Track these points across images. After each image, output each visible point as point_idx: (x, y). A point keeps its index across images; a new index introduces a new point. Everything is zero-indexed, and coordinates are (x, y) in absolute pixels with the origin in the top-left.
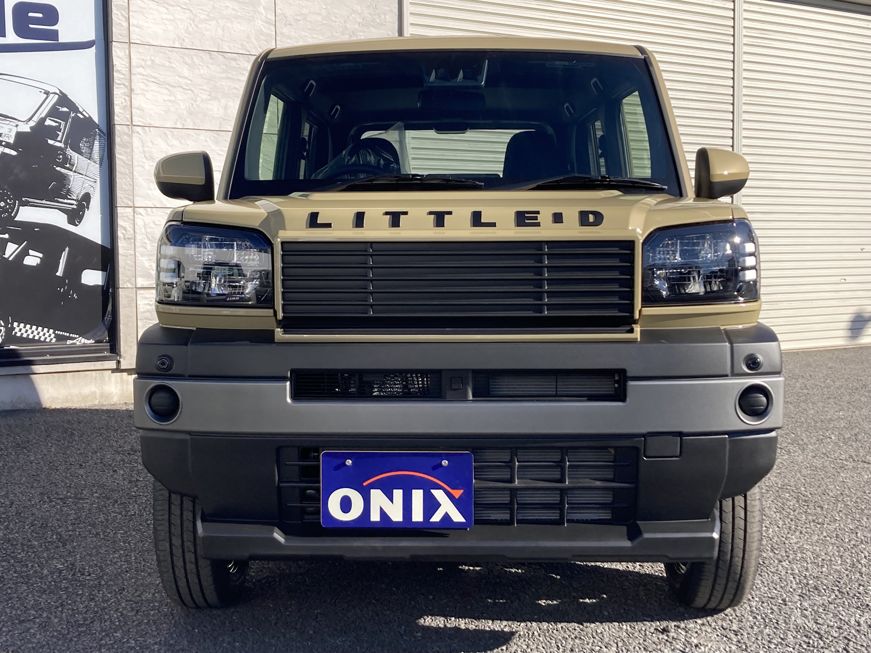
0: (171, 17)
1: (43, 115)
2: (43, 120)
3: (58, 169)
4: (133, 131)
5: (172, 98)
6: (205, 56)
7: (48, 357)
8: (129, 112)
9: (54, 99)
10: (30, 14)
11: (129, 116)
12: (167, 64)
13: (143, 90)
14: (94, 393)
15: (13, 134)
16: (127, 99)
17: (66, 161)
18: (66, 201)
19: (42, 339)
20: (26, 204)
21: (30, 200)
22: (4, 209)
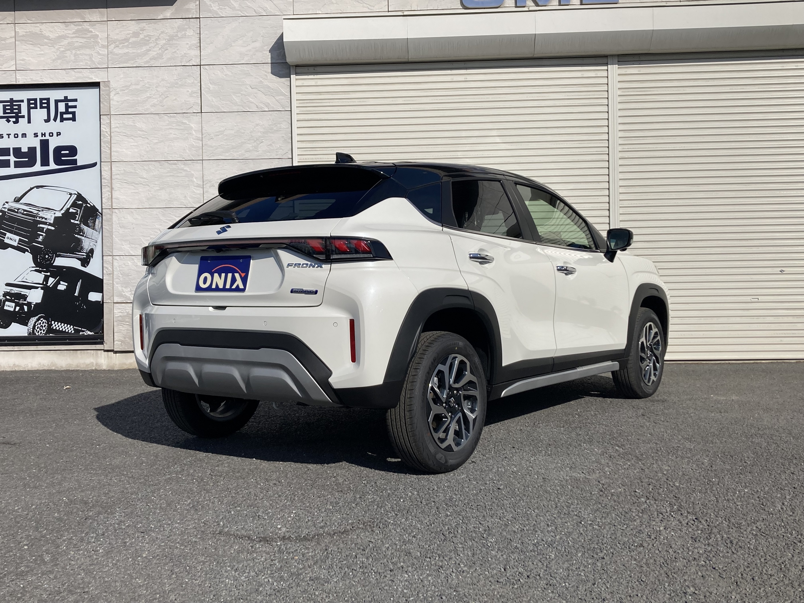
0: (136, 144)
1: (68, 207)
2: (68, 209)
3: (76, 236)
4: (112, 212)
5: (137, 191)
6: (157, 164)
7: (68, 341)
8: (110, 201)
9: (74, 197)
10: (62, 152)
11: (110, 204)
12: (133, 171)
13: (119, 188)
14: (93, 363)
15: (53, 218)
16: (110, 193)
17: (81, 232)
18: (80, 253)
19: (67, 331)
20: (59, 256)
21: (61, 254)
22: (48, 260)
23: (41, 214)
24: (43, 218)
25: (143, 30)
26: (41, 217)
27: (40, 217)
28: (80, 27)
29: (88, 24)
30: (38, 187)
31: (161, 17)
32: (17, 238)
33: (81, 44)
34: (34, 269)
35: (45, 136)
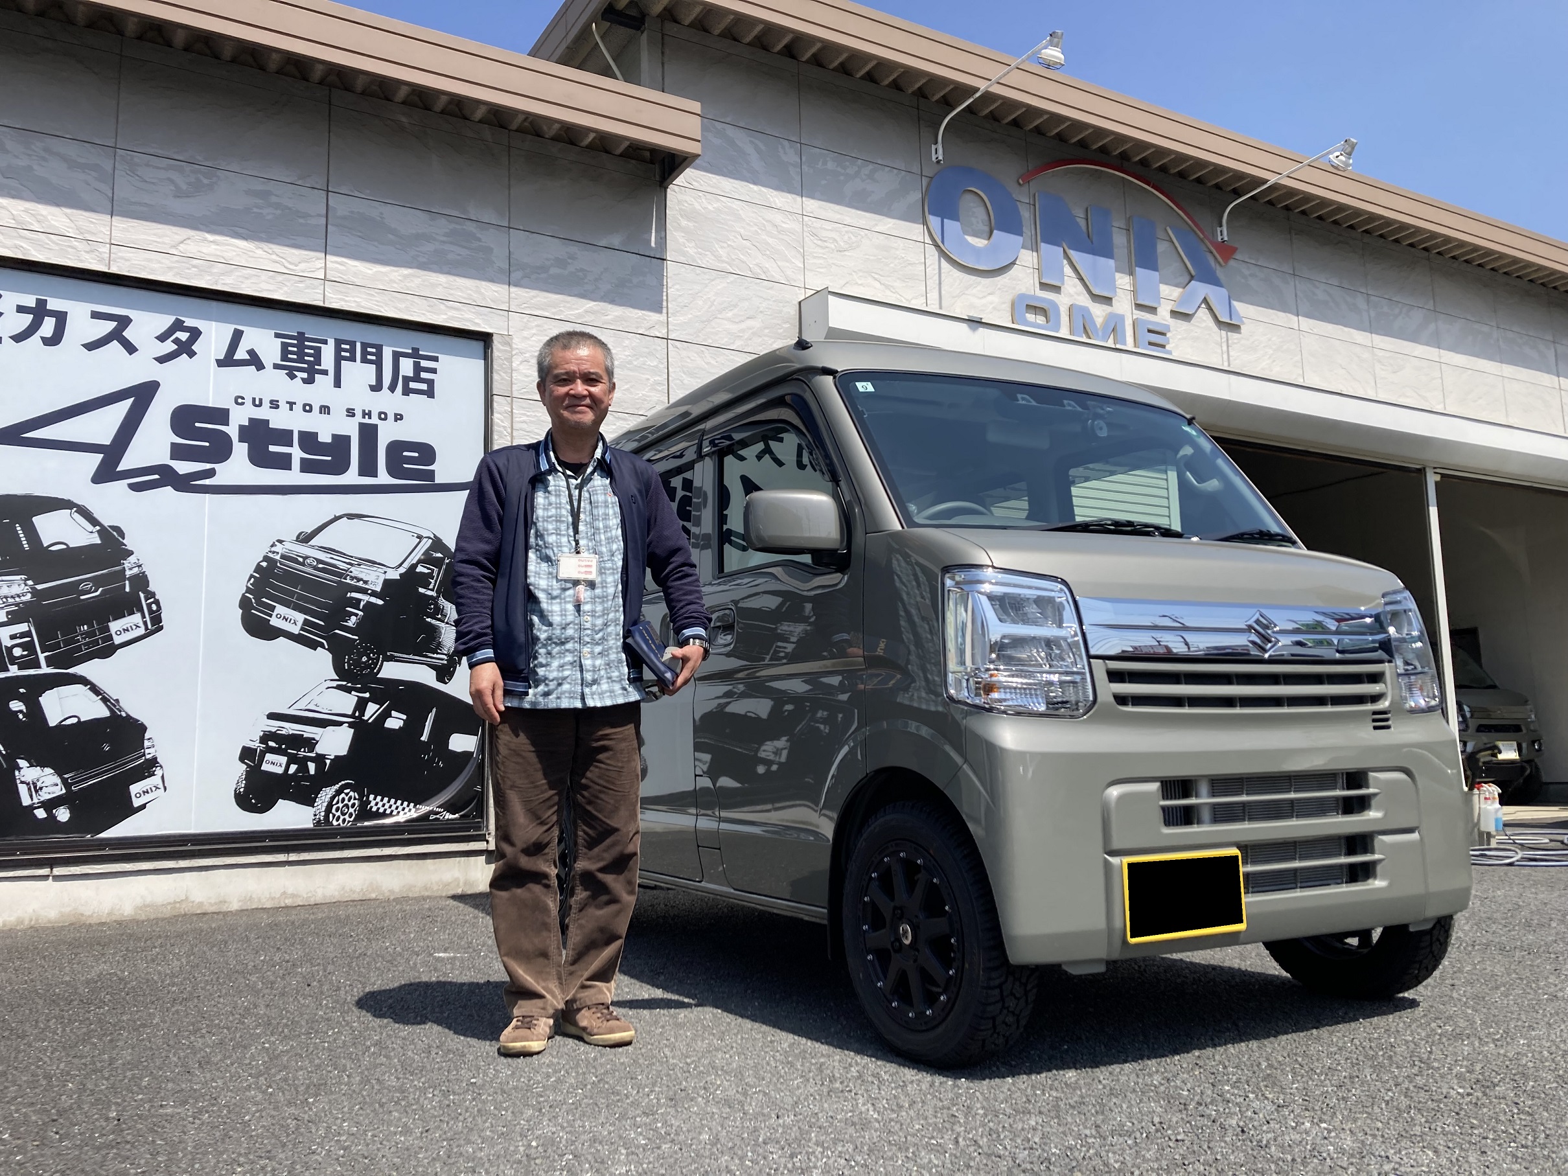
1: (414, 562)
2: (414, 566)
3: (429, 620)
7: (406, 836)
9: (426, 544)
10: (405, 454)
14: (457, 880)
15: (380, 582)
17: (437, 612)
18: (435, 656)
20: (392, 659)
21: (396, 654)
22: (366, 664)
23: (355, 571)
24: (359, 580)
25: (573, 257)
26: (356, 578)
27: (352, 578)
28: (458, 227)
29: (474, 224)
30: (351, 516)
31: (603, 243)
32: (300, 617)
33: (459, 257)
34: (335, 684)
35: (370, 418)
